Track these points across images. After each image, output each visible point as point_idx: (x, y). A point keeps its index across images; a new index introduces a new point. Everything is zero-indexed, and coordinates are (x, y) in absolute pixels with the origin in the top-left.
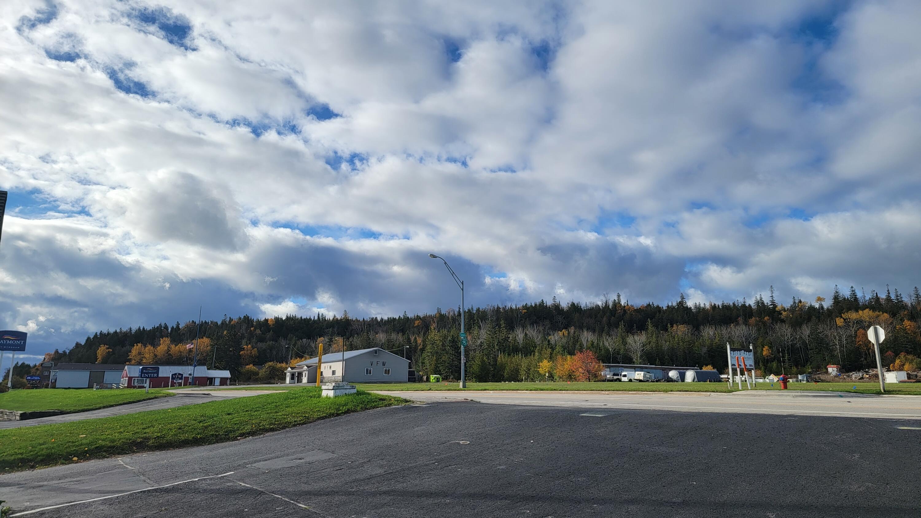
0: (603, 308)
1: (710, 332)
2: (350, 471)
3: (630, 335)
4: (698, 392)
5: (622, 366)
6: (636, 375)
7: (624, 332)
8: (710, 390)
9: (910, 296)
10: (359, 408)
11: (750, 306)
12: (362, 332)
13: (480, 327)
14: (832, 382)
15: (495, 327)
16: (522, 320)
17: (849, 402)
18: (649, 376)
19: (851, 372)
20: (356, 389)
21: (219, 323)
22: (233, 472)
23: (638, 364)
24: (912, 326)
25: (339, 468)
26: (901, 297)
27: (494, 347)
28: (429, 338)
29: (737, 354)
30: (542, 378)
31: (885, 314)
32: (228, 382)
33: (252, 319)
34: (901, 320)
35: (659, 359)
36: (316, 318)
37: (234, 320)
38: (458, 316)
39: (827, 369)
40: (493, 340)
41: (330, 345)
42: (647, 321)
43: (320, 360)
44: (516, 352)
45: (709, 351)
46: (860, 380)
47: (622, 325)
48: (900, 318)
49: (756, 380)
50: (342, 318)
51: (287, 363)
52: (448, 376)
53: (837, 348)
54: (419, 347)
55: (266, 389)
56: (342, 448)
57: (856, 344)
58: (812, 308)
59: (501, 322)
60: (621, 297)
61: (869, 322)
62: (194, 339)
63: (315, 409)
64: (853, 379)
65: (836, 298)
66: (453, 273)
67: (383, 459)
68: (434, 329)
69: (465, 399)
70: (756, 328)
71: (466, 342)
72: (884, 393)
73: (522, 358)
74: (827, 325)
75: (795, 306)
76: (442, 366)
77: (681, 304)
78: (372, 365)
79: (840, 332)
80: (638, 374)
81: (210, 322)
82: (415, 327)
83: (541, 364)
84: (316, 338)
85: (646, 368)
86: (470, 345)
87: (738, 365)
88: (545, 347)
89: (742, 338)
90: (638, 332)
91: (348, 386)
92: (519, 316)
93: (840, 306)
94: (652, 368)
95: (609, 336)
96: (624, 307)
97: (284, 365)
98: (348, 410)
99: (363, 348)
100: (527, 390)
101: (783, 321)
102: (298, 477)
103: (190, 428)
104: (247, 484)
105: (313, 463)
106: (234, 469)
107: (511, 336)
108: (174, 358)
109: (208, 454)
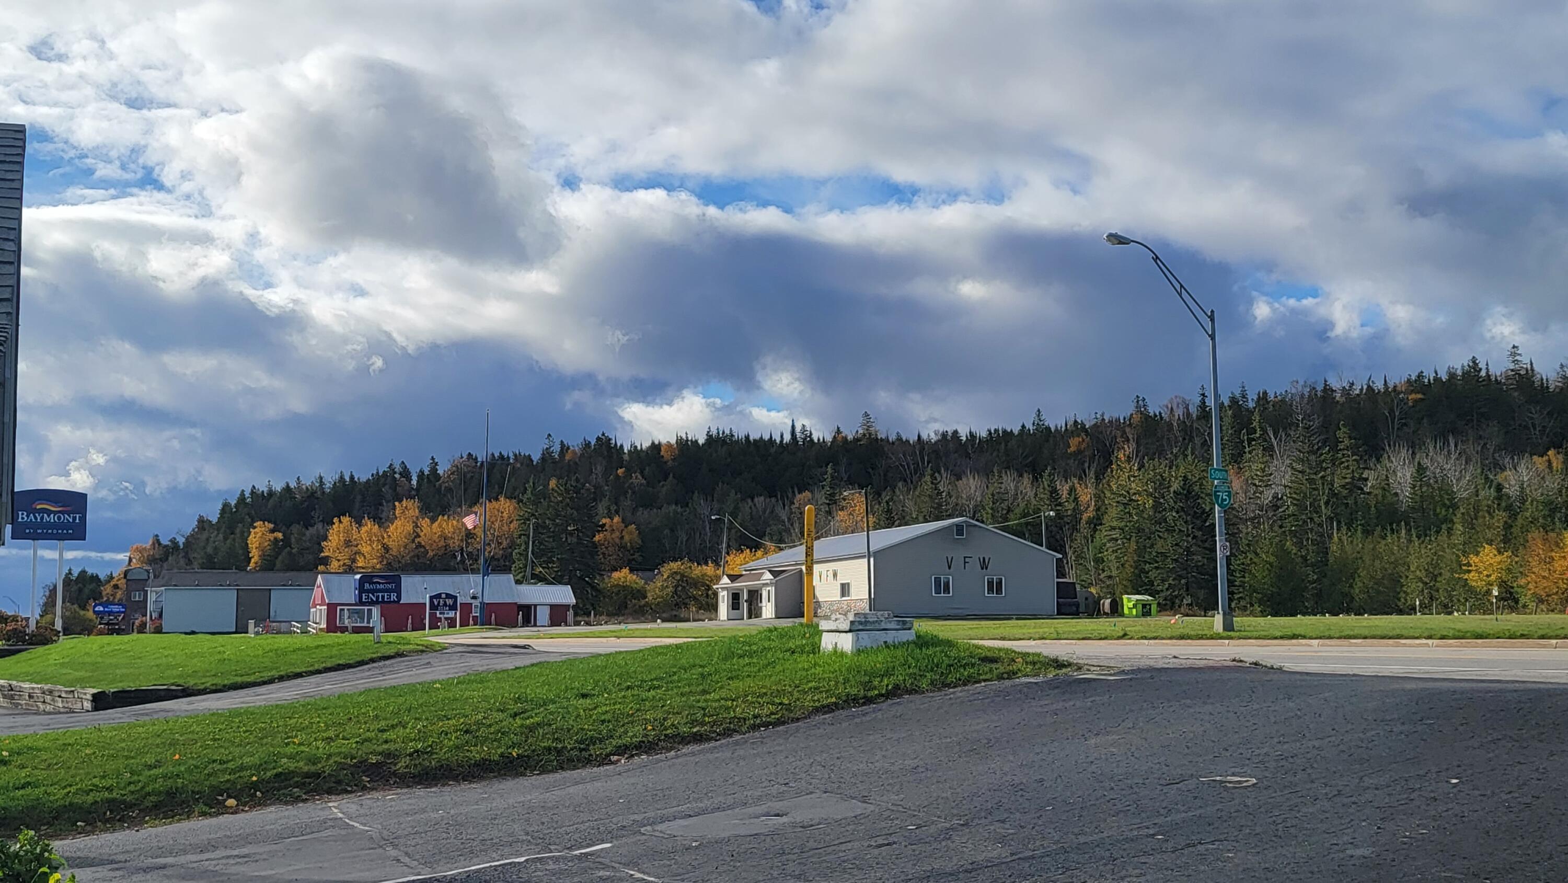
2: (914, 851)
10: (924, 684)
12: (916, 474)
13: (1269, 450)
15: (1318, 449)
16: (1405, 424)
20: (913, 631)
21: (536, 457)
22: (609, 845)
25: (886, 842)
27: (1317, 511)
28: (1114, 487)
30: (1478, 602)
32: (571, 613)
33: (619, 445)
36: (787, 438)
37: (571, 448)
38: (1198, 418)
40: (1314, 489)
41: (829, 513)
43: (809, 553)
44: (1391, 524)
50: (859, 436)
51: (717, 564)
52: (1176, 597)
54: (1085, 516)
55: (669, 634)
56: (889, 788)
59: (1340, 434)
62: (475, 504)
63: (806, 684)
66: (1182, 286)
67: (1003, 822)
68: (1129, 459)
69: (1234, 660)
71: (1229, 496)
73: (1410, 541)
76: (1157, 568)
78: (950, 568)
81: (511, 455)
82: (1071, 454)
84: (790, 495)
86: (1240, 506)
88: (1488, 506)
91: (890, 622)
92: (1397, 414)
97: (709, 569)
98: (897, 687)
99: (921, 519)
100: (1430, 637)
102: (776, 860)
103: (492, 730)
104: (649, 874)
105: (812, 826)
106: (610, 836)
107: (1372, 478)
108: (431, 554)
109: (542, 796)
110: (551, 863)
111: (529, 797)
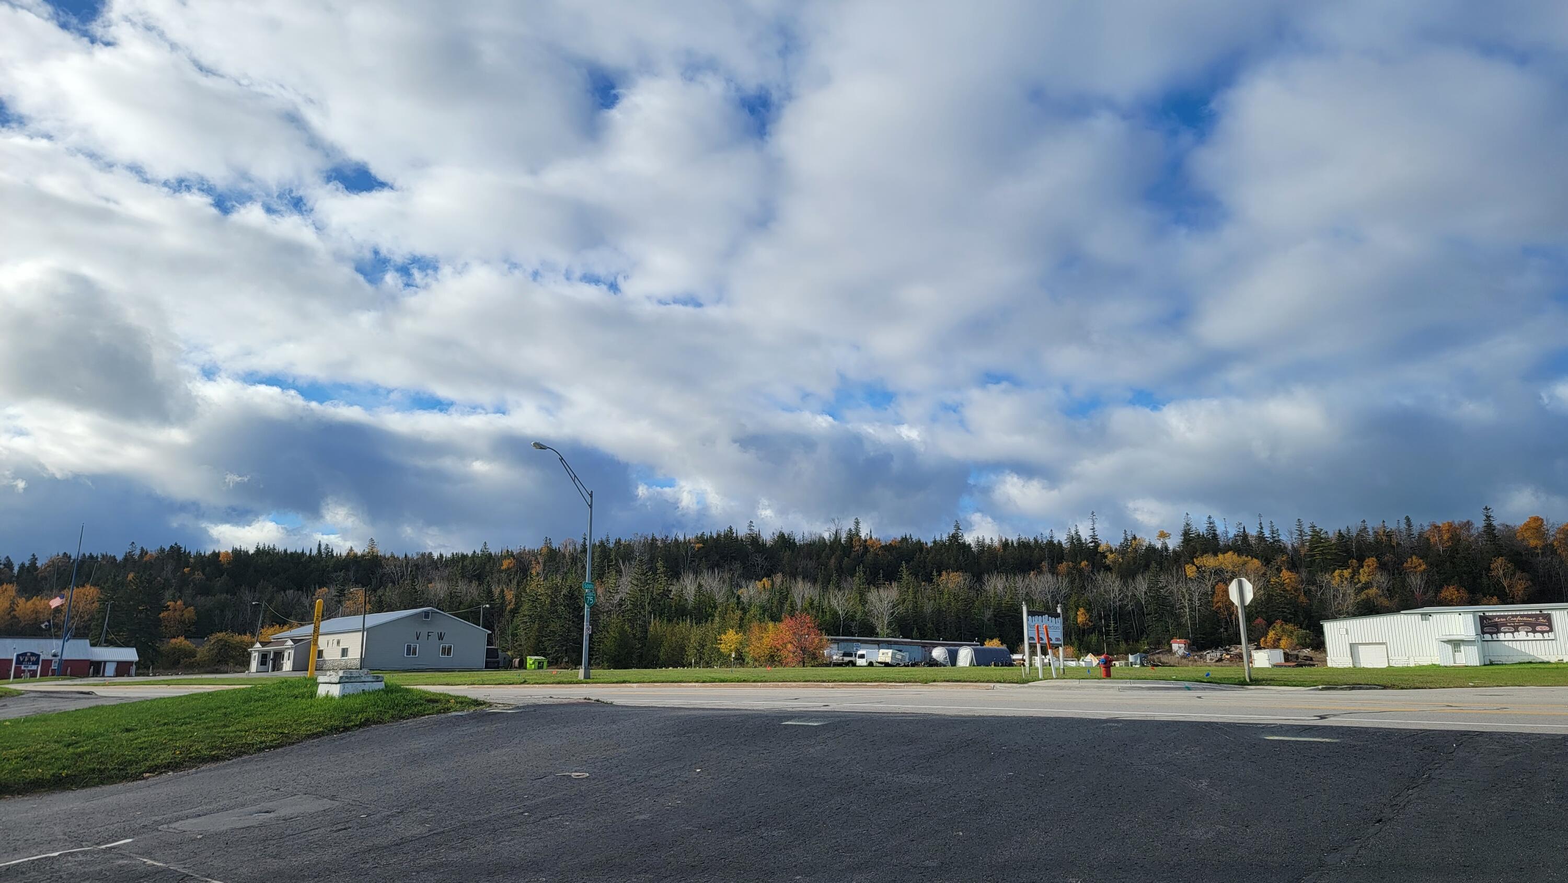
0: (831, 542)
1: (999, 585)
2: (362, 833)
3: (872, 588)
4: (976, 682)
5: (858, 641)
6: (881, 655)
7: (863, 583)
8: (994, 679)
9: (1291, 533)
10: (387, 717)
11: (1059, 543)
12: (401, 578)
13: (619, 572)
14: (1176, 666)
15: (647, 572)
16: (693, 561)
17: (1200, 697)
18: (900, 657)
19: (1205, 650)
20: (383, 683)
21: (120, 558)
22: (130, 840)
23: (884, 637)
24: (1293, 579)
25: (343, 828)
26: (1279, 535)
27: (643, 607)
28: (528, 591)
29: (1037, 620)
30: (725, 661)
31: (1255, 560)
32: (133, 669)
33: (187, 551)
34: (1277, 569)
35: (918, 629)
36: (315, 552)
37: (149, 553)
38: (581, 552)
39: (1171, 646)
40: (643, 595)
41: (340, 602)
42: (900, 565)
43: (317, 629)
44: (682, 617)
45: (995, 616)
46: (1217, 664)
47: (860, 573)
48: (1276, 567)
49: (1065, 662)
50: (365, 553)
51: (253, 634)
52: (559, 657)
53: (1186, 612)
54: (508, 608)
55: (209, 683)
56: (352, 789)
57: (1213, 607)
58: (1151, 549)
59: (658, 565)
60: (861, 525)
61: (1233, 572)
62: (65, 588)
63: (303, 719)
64: (1208, 661)
65: (1186, 533)
66: (575, 476)
67: (427, 809)
68: (538, 574)
69: (586, 699)
70: (1067, 580)
71: (593, 599)
72: (1250, 683)
73: (692, 626)
74: (1173, 576)
75: (1127, 545)
76: (549, 640)
77: (955, 538)
78: (418, 639)
79: (1192, 587)
80: (883, 654)
81: (99, 555)
82: (503, 570)
83: (723, 637)
84: (312, 590)
85: (896, 643)
86: (601, 604)
87: (1038, 639)
88: (733, 608)
89: (1046, 594)
90: (887, 583)
91: (368, 677)
92: (690, 555)
93: (1192, 546)
94: (906, 643)
95: (839, 590)
96: (866, 541)
97: (247, 638)
98: (367, 720)
99: (402, 607)
100: (697, 682)
101: (1108, 569)
102: (260, 845)
103: (48, 756)
104: (159, 861)
105: (292, 818)
106: (133, 833)
107: (674, 589)
108: (22, 624)
109: (83, 805)
110: (80, 856)
111: (71, 806)
